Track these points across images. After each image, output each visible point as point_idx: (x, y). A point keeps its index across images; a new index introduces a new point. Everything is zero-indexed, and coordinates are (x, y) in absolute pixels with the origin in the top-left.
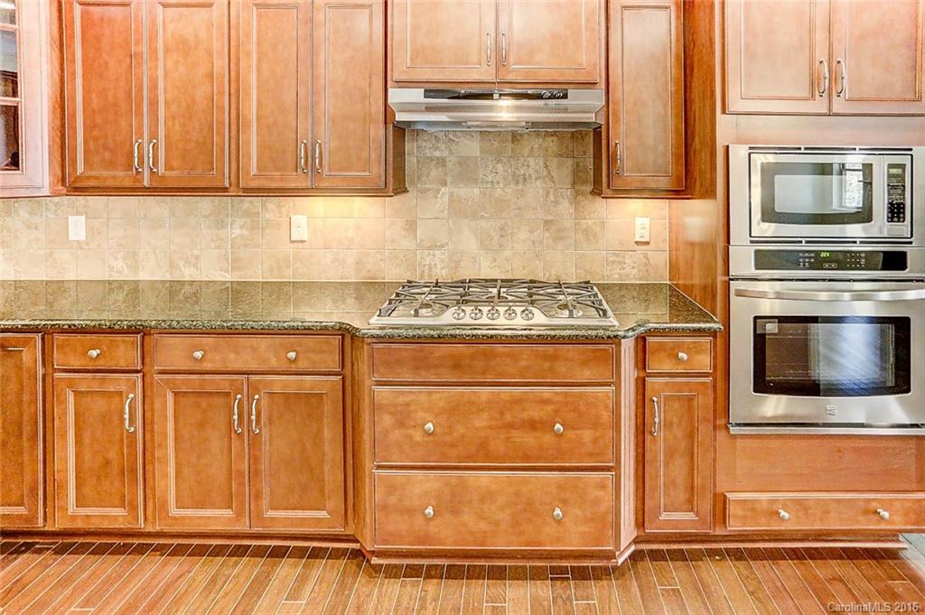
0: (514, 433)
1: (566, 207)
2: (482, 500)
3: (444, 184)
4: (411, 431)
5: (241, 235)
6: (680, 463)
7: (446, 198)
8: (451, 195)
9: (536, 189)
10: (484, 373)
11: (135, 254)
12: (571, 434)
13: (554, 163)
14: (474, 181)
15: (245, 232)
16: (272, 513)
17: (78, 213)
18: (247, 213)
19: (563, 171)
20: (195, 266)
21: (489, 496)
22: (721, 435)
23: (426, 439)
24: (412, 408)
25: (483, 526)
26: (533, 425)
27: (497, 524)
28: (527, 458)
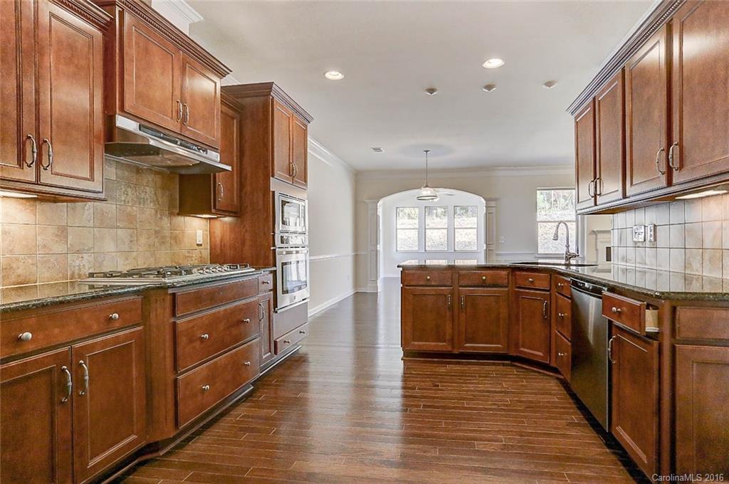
1: (165, 221)
2: (223, 371)
4: (194, 344)
9: (149, 210)
13: (159, 193)
19: (164, 198)
21: (225, 367)
22: (274, 315)
23: (201, 345)
24: (195, 328)
25: (223, 386)
27: (228, 382)
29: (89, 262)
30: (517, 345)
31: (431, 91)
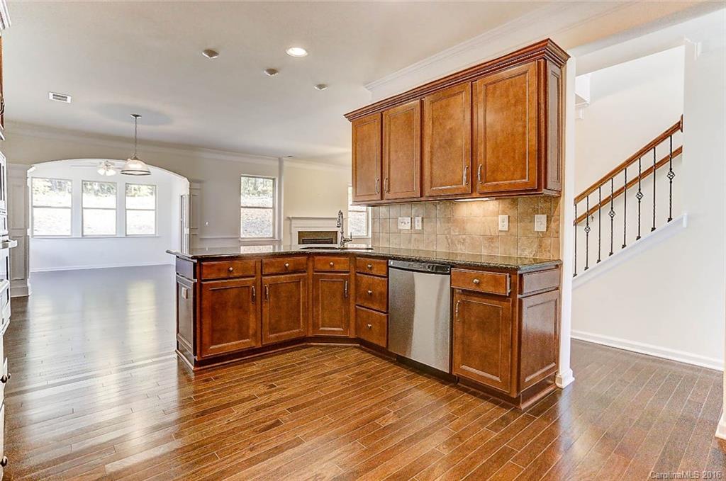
30: (315, 326)
31: (211, 53)
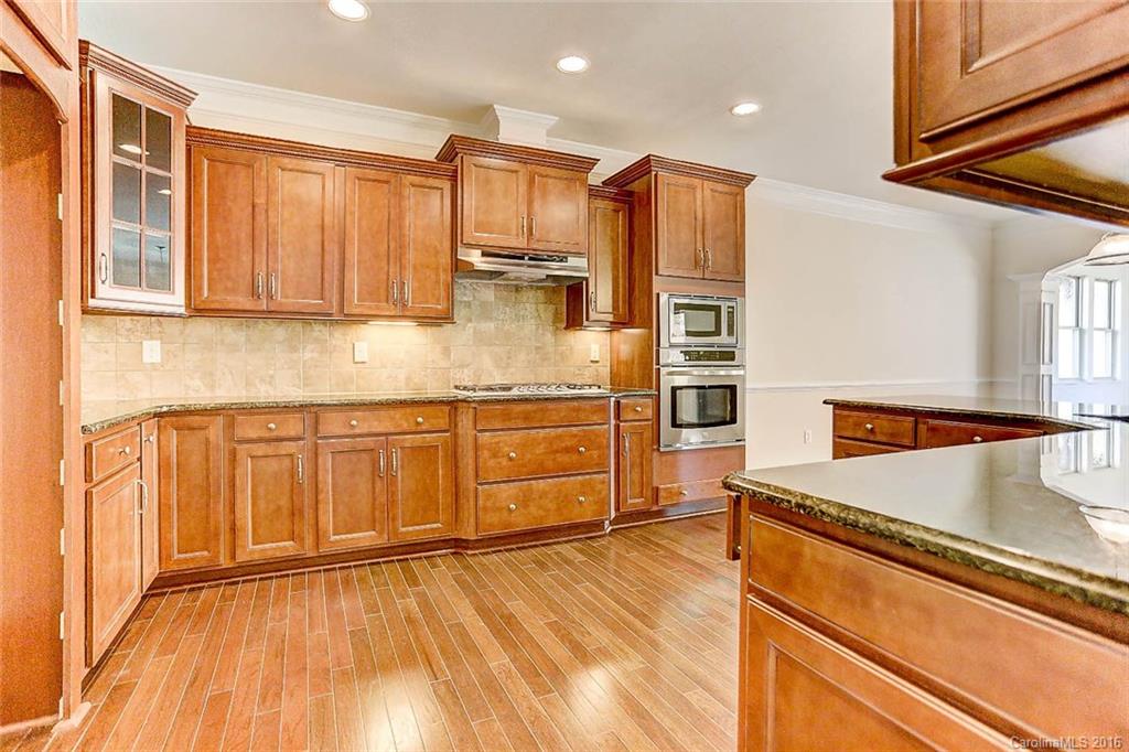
0: (558, 455)
1: (549, 337)
2: (541, 498)
3: (470, 320)
4: (500, 460)
5: (312, 358)
6: (637, 470)
7: (472, 330)
8: (475, 328)
9: (529, 326)
10: (542, 421)
11: (211, 374)
12: (588, 453)
13: (541, 307)
14: (489, 318)
15: (316, 355)
16: (404, 529)
17: (152, 338)
18: (317, 340)
19: (547, 313)
20: (270, 383)
21: (543, 495)
22: (655, 454)
23: (510, 463)
24: (501, 445)
25: (541, 513)
26: (567, 450)
27: (549, 510)
28: (564, 470)
29: (469, 376)
